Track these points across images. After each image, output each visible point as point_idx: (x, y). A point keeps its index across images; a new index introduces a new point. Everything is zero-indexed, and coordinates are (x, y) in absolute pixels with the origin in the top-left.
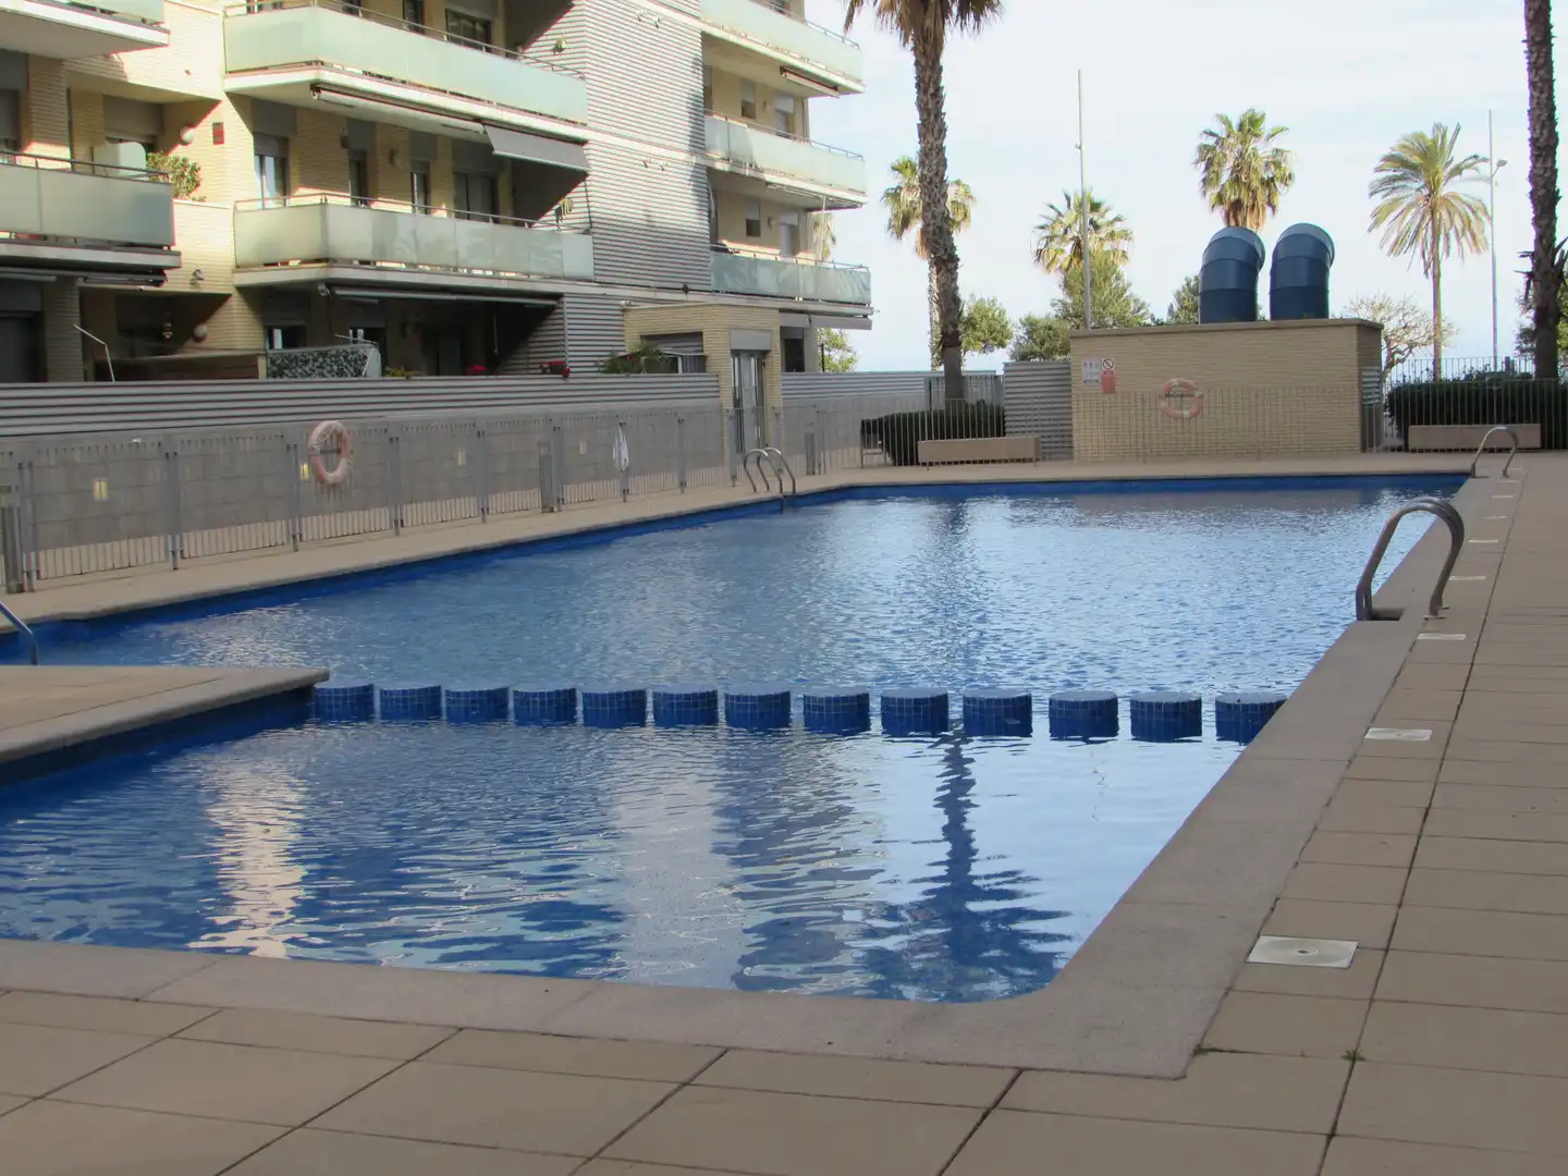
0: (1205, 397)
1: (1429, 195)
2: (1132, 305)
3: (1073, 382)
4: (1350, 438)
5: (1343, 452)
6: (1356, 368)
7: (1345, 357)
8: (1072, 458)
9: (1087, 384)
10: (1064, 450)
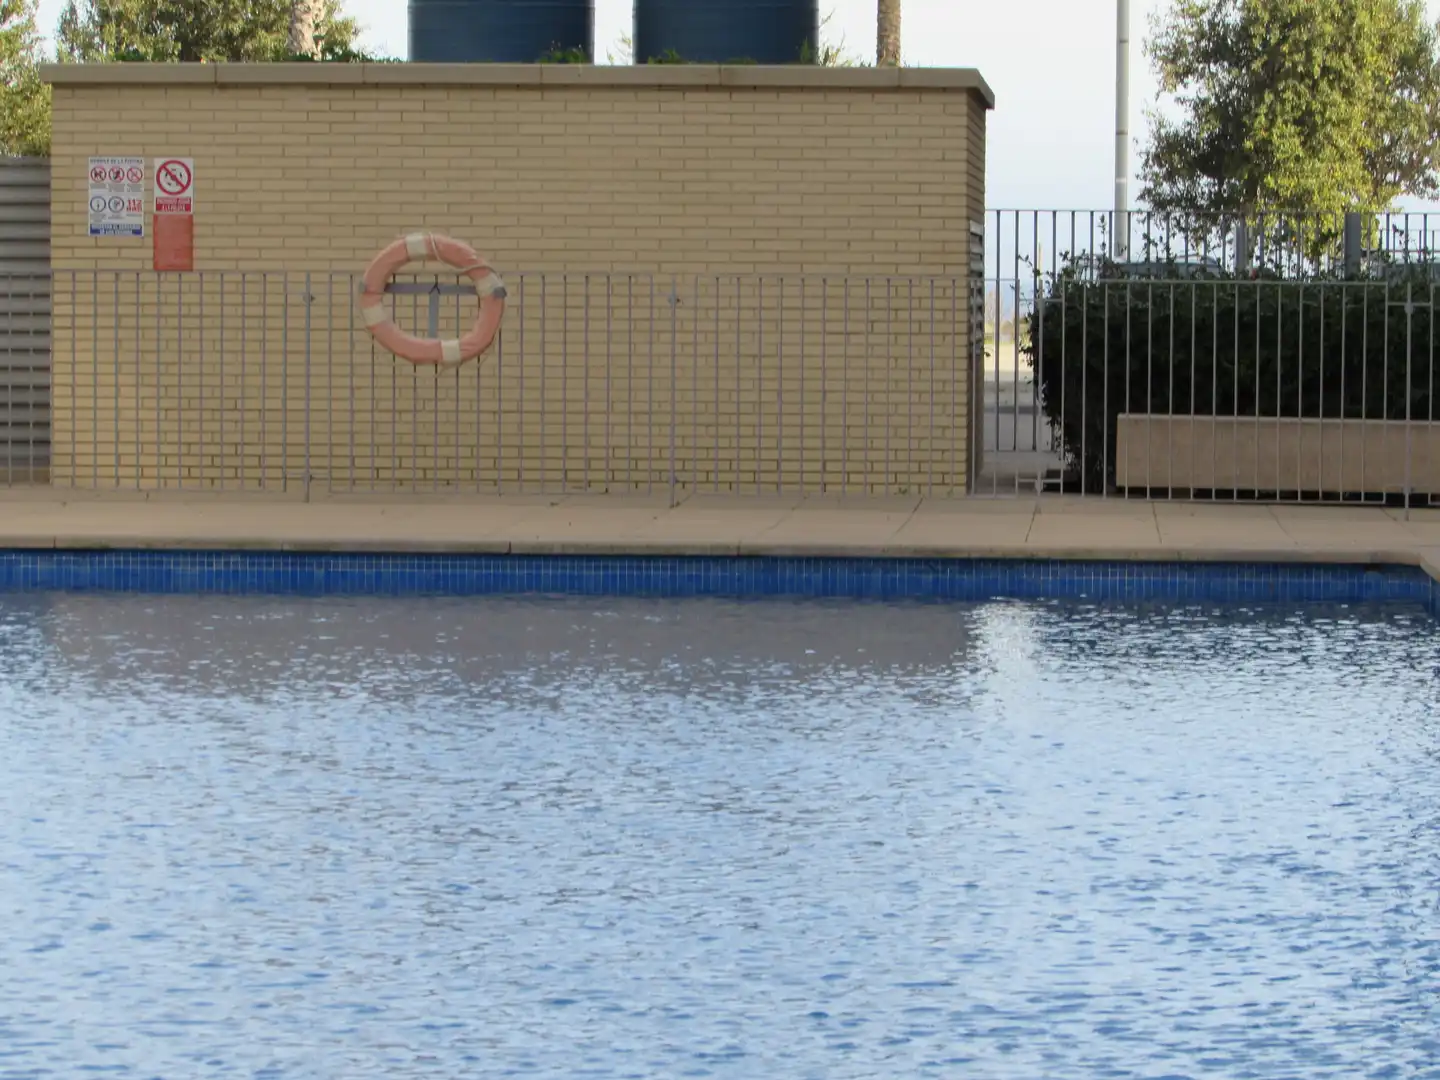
0: (511, 298)
3: (54, 230)
4: (937, 444)
5: (914, 489)
6: (963, 224)
7: (926, 188)
8: (45, 479)
9: (103, 239)
10: (20, 451)
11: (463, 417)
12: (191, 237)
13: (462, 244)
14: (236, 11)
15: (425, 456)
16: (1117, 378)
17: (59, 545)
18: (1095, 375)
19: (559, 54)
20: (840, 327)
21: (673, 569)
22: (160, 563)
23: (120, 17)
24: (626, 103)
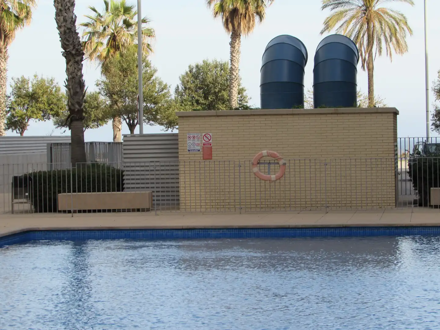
0: (287, 165)
1: (366, 10)
2: (157, 86)
3: (179, 151)
4: (388, 196)
5: (383, 207)
6: (393, 144)
7: (384, 136)
8: (179, 209)
9: (191, 152)
10: (173, 202)
11: (276, 192)
12: (211, 151)
13: (276, 153)
14: (217, 86)
15: (268, 202)
16: (430, 179)
17: (183, 228)
18: (425, 179)
19: (296, 106)
20: (365, 169)
21: (328, 230)
22: (207, 232)
23: (189, 88)
24: (313, 118)
